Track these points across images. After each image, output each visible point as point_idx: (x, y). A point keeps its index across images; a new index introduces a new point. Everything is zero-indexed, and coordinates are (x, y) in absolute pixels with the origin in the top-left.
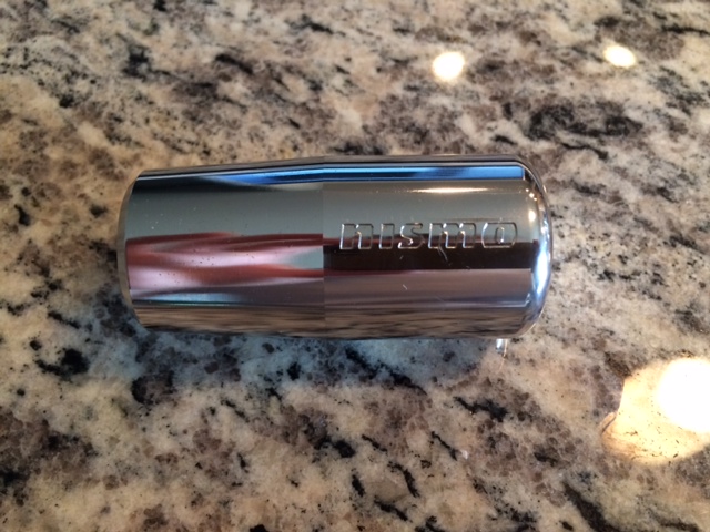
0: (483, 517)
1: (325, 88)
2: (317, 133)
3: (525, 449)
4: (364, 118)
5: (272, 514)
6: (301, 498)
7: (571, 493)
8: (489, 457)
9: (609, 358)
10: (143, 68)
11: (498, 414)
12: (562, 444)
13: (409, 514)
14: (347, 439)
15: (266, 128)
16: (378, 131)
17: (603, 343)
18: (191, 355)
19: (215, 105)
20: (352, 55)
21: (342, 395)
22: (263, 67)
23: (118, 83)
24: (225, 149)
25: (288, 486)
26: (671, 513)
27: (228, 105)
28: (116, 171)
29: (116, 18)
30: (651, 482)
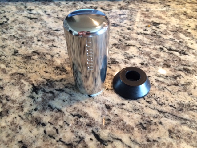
0: (72, 138)
1: (54, 57)
2: (51, 65)
3: (84, 124)
4: (61, 62)
5: (24, 138)
6: (32, 135)
7: (93, 132)
8: (76, 126)
9: (106, 106)
10: (17, 54)
11: (80, 117)
12: (93, 122)
13: (55, 138)
14: (45, 123)
15: (40, 64)
16: (64, 64)
17: (105, 102)
18: (13, 107)
19: (30, 60)
20: (61, 51)
21: (45, 114)
22: (42, 53)
23: (11, 57)
24: (30, 68)
25: (30, 132)
26: (116, 136)
27: (33, 60)
28: (6, 72)
29: (13, 45)
30: (112, 130)
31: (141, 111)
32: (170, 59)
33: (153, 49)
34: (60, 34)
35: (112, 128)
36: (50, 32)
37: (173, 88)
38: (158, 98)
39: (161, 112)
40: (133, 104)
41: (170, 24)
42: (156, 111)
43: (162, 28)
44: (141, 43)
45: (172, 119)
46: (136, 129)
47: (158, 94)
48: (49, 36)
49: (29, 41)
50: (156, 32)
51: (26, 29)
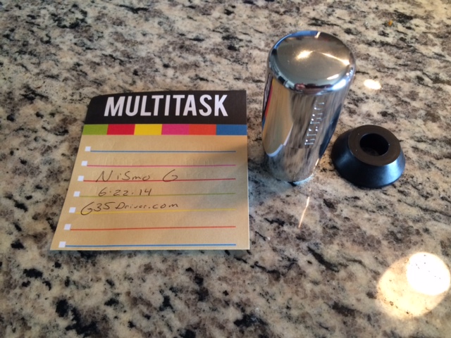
0: (276, 261)
3: (292, 235)
5: (194, 264)
6: (205, 257)
7: (310, 250)
8: (278, 239)
9: (325, 201)
11: (282, 223)
12: (307, 233)
13: (247, 261)
17: (323, 195)
25: (200, 253)
29: (117, 79)
30: (342, 245)
31: (391, 209)
32: (438, 102)
33: (403, 80)
34: (206, 49)
35: (342, 241)
36: (184, 43)
37: (445, 164)
38: (420, 184)
39: (426, 210)
40: (374, 197)
41: (434, 18)
42: (418, 209)
43: (417, 29)
44: (378, 66)
45: (447, 222)
46: (385, 243)
47: (420, 176)
48: (185, 55)
49: (146, 67)
50: (405, 39)
51: (132, 38)
